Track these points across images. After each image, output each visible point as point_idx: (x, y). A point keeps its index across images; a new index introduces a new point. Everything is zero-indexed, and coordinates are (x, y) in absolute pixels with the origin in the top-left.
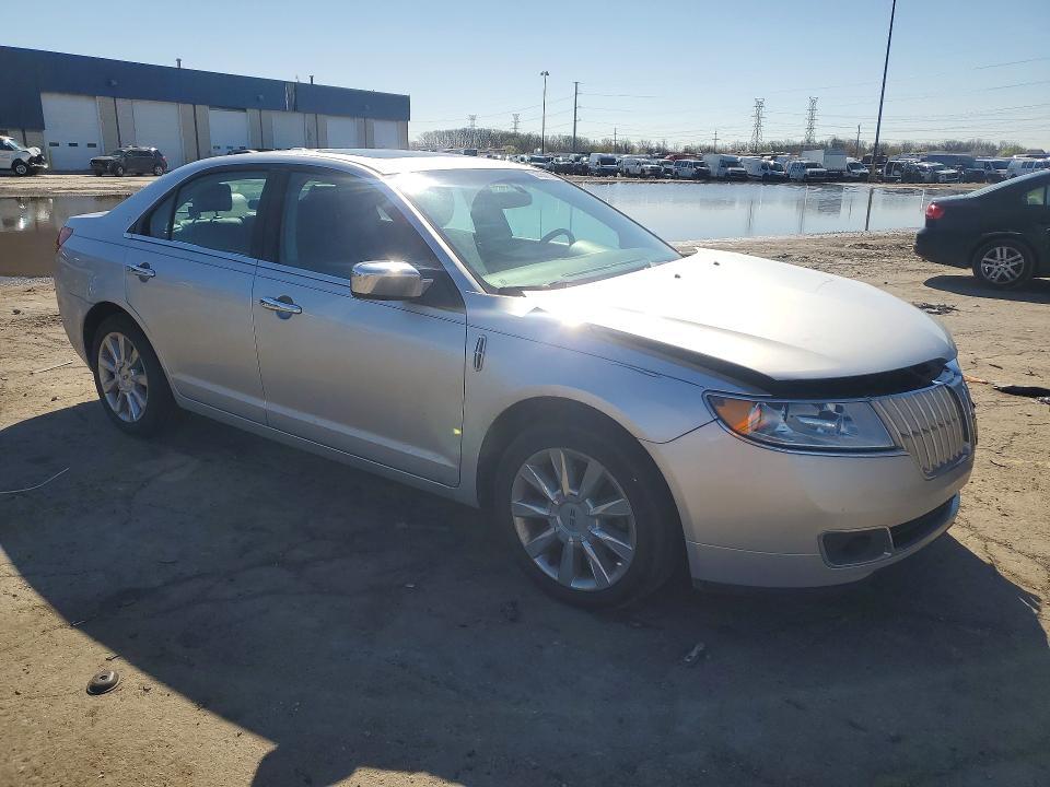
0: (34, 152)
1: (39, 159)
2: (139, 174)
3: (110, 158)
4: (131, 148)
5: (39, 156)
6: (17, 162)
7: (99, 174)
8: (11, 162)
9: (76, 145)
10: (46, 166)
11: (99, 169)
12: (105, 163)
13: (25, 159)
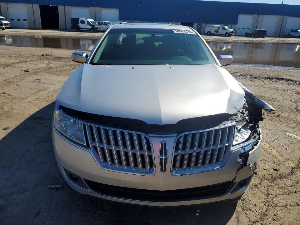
0: (231, 30)
1: (232, 32)
2: (258, 37)
3: (251, 32)
4: (258, 29)
5: (233, 31)
6: (227, 33)
7: (247, 37)
8: (225, 33)
9: (244, 28)
10: (233, 34)
11: (247, 35)
12: (249, 33)
13: (229, 32)
